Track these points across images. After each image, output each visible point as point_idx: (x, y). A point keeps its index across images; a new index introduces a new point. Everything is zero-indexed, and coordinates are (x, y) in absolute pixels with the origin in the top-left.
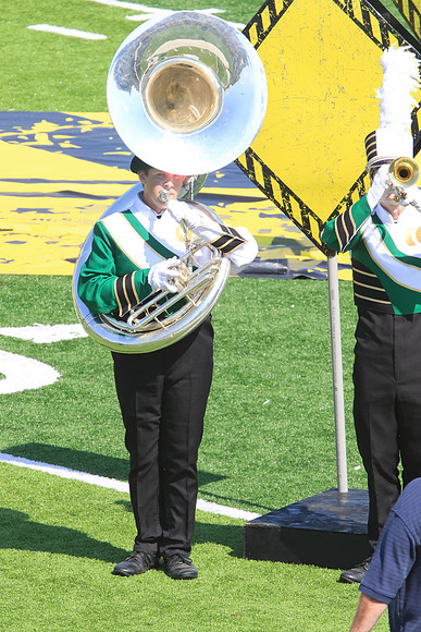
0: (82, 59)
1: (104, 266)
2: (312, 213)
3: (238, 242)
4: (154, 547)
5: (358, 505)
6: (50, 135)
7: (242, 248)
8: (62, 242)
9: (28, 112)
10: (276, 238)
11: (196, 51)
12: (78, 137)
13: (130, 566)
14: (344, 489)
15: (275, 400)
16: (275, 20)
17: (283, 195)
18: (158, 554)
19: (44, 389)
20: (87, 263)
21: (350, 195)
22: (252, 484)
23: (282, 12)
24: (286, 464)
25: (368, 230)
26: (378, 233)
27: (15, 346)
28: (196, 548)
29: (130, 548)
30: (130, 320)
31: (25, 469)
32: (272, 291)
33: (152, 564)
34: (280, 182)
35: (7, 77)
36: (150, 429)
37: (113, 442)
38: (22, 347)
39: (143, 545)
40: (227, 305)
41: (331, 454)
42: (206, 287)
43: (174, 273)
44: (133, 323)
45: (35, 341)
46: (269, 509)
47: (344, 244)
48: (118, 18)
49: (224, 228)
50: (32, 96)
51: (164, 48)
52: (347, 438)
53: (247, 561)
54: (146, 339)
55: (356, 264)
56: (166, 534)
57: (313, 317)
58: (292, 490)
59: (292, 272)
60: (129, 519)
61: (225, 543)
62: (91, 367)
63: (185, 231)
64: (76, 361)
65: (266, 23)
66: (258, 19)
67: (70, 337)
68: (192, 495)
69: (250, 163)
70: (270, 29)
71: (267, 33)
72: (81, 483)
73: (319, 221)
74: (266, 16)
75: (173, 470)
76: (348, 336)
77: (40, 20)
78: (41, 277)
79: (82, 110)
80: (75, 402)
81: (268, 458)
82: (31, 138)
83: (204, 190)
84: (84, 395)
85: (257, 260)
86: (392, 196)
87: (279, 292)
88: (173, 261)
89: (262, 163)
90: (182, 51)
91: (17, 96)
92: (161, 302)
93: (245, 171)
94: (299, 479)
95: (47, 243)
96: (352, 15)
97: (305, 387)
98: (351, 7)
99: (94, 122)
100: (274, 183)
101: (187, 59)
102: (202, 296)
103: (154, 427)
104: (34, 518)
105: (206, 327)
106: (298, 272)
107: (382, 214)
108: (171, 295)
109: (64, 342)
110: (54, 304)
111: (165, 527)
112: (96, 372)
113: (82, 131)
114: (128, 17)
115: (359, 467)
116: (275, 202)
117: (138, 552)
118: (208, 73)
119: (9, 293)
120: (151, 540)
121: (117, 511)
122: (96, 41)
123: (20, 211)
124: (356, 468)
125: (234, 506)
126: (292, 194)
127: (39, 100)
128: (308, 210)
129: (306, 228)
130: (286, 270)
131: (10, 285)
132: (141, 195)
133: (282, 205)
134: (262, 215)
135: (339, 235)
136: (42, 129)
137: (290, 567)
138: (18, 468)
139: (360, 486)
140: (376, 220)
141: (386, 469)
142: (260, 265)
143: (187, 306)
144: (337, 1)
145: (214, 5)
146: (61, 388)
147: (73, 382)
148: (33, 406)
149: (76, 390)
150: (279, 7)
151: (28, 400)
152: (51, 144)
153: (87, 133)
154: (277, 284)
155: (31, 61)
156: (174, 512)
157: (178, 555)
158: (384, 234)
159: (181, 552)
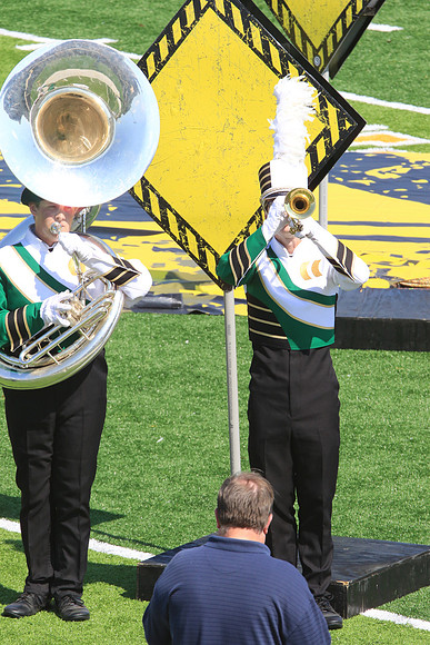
2: (209, 247)
3: (132, 274)
4: (45, 588)
7: (136, 280)
10: (169, 273)
11: (85, 80)
13: (21, 608)
15: (168, 438)
16: (173, 49)
17: (180, 228)
18: (49, 595)
21: (247, 228)
22: (145, 524)
23: (180, 42)
24: (180, 503)
25: (264, 265)
26: (273, 267)
28: (88, 588)
30: (22, 355)
32: (165, 327)
33: (43, 605)
34: (177, 215)
36: (41, 467)
37: (4, 480)
39: (34, 586)
40: (120, 341)
42: (99, 321)
43: (67, 306)
44: (25, 358)
46: (163, 549)
47: (239, 277)
48: (8, 48)
49: (117, 261)
51: (54, 78)
53: (140, 602)
54: (38, 374)
55: (251, 299)
56: (58, 574)
57: (207, 353)
58: (188, 529)
59: (186, 307)
60: (20, 560)
61: (118, 584)
63: (77, 264)
65: (164, 52)
66: (155, 48)
68: (84, 535)
69: (146, 195)
70: (168, 58)
71: (165, 62)
73: (216, 254)
74: (164, 45)
75: (65, 509)
76: (244, 372)
81: (161, 497)
83: (95, 224)
85: (150, 294)
86: (288, 228)
87: (173, 327)
88: (63, 295)
89: (158, 196)
90: (72, 80)
92: (53, 337)
93: (141, 203)
94: (193, 518)
96: (251, 44)
97: (199, 424)
98: (250, 36)
100: (170, 215)
101: (77, 89)
102: (95, 330)
103: (45, 464)
105: (100, 361)
106: (193, 307)
107: (277, 247)
111: (56, 567)
114: (18, 47)
116: (172, 235)
117: (29, 593)
118: (99, 102)
120: (42, 581)
121: (8, 551)
125: (127, 546)
126: (189, 227)
128: (205, 244)
129: (202, 262)
130: (180, 305)
132: (33, 228)
133: (178, 238)
134: (155, 249)
135: (234, 269)
140: (272, 254)
141: (282, 508)
142: (153, 300)
143: (81, 340)
144: (236, 31)
145: (106, 35)
150: (177, 36)
154: (171, 319)
156: (65, 553)
157: (69, 596)
158: (279, 268)
159: (74, 593)
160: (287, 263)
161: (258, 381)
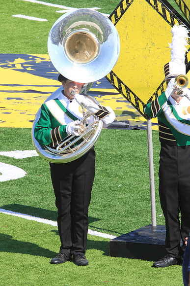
0: (36, 30)
1: (46, 124)
2: (140, 100)
3: (107, 113)
4: (69, 251)
5: (161, 232)
6: (22, 64)
7: (108, 116)
8: (28, 113)
9: (12, 54)
10: (124, 111)
11: (88, 27)
12: (35, 65)
13: (58, 260)
14: (155, 225)
15: (123, 184)
16: (123, 12)
17: (127, 92)
18: (71, 254)
19: (19, 179)
20: (38, 122)
21: (157, 92)
22: (113, 222)
23: (126, 9)
24: (128, 214)
25: (166, 108)
26: (170, 109)
27: (6, 160)
28: (88, 251)
29: (58, 251)
30: (58, 148)
31: (11, 216)
32: (122, 135)
34: (125, 86)
35: (3, 39)
36: (67, 198)
37: (51, 203)
38: (9, 160)
39: (64, 250)
40: (102, 142)
41: (149, 209)
42: (92, 133)
43: (78, 127)
44: (59, 149)
45: (15, 158)
46: (121, 234)
47: (155, 114)
48: (53, 12)
49: (100, 107)
50: (14, 47)
51: (73, 25)
52: (156, 202)
53: (111, 258)
54: (65, 157)
55: (160, 123)
56: (74, 245)
57: (140, 147)
58: (132, 225)
59: (131, 126)
60: (58, 238)
61: (101, 249)
62: (41, 169)
63: (83, 108)
64: (33, 167)
65: (119, 14)
66: (115, 12)
67: (32, 156)
68: (86, 227)
69: (112, 77)
70: (121, 17)
71: (119, 19)
72: (36, 222)
73: (143, 103)
74: (119, 11)
75: (77, 216)
76: (157, 156)
77: (17, 13)
78: (18, 129)
79: (37, 53)
80: (33, 185)
81: (120, 211)
82: (14, 66)
83: (91, 90)
84: (37, 182)
85: (115, 121)
86: (176, 92)
87: (125, 136)
88: (77, 122)
89: (117, 78)
90: (82, 26)
91: (7, 47)
92: (72, 140)
93: (110, 81)
94: (134, 220)
95: (21, 113)
96: (157, 10)
97: (137, 179)
98: (157, 7)
99: (42, 59)
100: (123, 86)
101: (84, 30)
102: (90, 138)
103: (68, 196)
104: (14, 238)
105: (92, 151)
106: (134, 127)
107: (172, 100)
108: (76, 137)
109: (28, 158)
110: (24, 141)
112: (43, 172)
113: (37, 63)
114: (57, 11)
115: (161, 215)
116: (123, 95)
117: (62, 253)
118: (93, 36)
119: (4, 136)
120: (67, 248)
121: (52, 234)
122: (42, 22)
123: (8, 99)
125: (105, 233)
126: (131, 91)
127: (17, 49)
128: (138, 99)
129: (137, 107)
130: (128, 126)
131: (4, 132)
132: (63, 92)
133: (126, 96)
134: (118, 101)
135: (152, 110)
136: (18, 62)
137: (130, 260)
138: (8, 215)
139: (162, 224)
140: (169, 103)
141: (174, 216)
142: (117, 123)
143: (84, 142)
144: (151, 4)
145: (96, 6)
146: (27, 179)
147: (32, 176)
148: (14, 187)
149: (34, 180)
150: (125, 7)
151: (12, 185)
152: (22, 68)
153: (39, 64)
154: (124, 132)
155: (13, 31)
156: (77, 235)
157: (79, 254)
158: (173, 110)
159: (81, 253)
160: (176, 107)
161: (163, 159)
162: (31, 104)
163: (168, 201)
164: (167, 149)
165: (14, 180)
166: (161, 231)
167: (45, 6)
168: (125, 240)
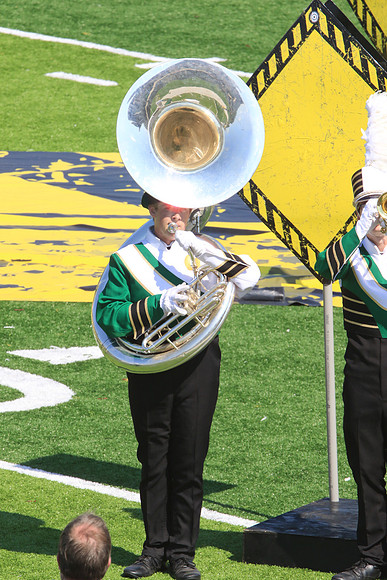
0: (95, 104)
1: (119, 294)
2: (310, 245)
3: (242, 267)
4: (160, 552)
5: (348, 514)
6: (66, 173)
7: (245, 272)
8: (76, 272)
9: (46, 153)
10: (273, 268)
11: (197, 96)
12: (90, 174)
13: (139, 569)
14: (336, 498)
15: (271, 417)
16: (280, 67)
17: (284, 228)
18: (164, 558)
19: (59, 406)
20: (104, 293)
21: (345, 228)
22: (250, 494)
23: (288, 60)
24: (282, 475)
25: (357, 260)
26: (365, 263)
27: (33, 367)
28: (199, 551)
29: (138, 552)
30: (145, 342)
31: (42, 480)
32: (269, 317)
33: (159, 567)
34: (282, 216)
35: (27, 121)
36: (160, 443)
37: (127, 453)
38: (40, 368)
39: (151, 550)
40: (228, 330)
41: (324, 467)
42: (213, 309)
43: (184, 297)
44: (148, 345)
45: (51, 362)
46: (267, 516)
47: (335, 272)
48: (128, 66)
49: (228, 255)
50: (49, 138)
51: (174, 93)
52: (339, 451)
53: (245, 565)
54: (159, 359)
55: (345, 292)
56: (173, 539)
57: (306, 341)
58: (289, 499)
59: (288, 299)
60: (138, 526)
61: (226, 549)
62: (103, 386)
63: (193, 259)
64: (88, 381)
65: (273, 70)
66: (265, 66)
67: (85, 359)
68: (197, 504)
69: (254, 198)
70: (276, 75)
71: (273, 79)
72: (94, 493)
73: (316, 251)
74: (273, 63)
75: (181, 481)
76: (339, 358)
77: (56, 68)
78: (57, 304)
79: (95, 150)
80: (88, 418)
81: (265, 470)
82: (48, 176)
83: (209, 224)
84: (97, 412)
85: (256, 288)
87: (276, 317)
88: (180, 287)
89: (265, 198)
90: (185, 96)
91: (36, 138)
92: (172, 325)
93: (249, 205)
94: (293, 489)
95: (63, 272)
96: (351, 63)
97: (299, 405)
98: (351, 55)
99: (106, 162)
100: (276, 216)
101: (190, 103)
102: (211, 317)
103: (164, 440)
104: (49, 524)
106: (293, 299)
107: (369, 246)
109: (78, 363)
110: (69, 328)
111: (171, 533)
112: (107, 390)
113: (95, 169)
114: (137, 66)
115: (349, 479)
116: (277, 233)
117: (146, 556)
119: (28, 318)
120: (158, 545)
121: (127, 518)
122: (107, 87)
123: (38, 243)
124: (346, 480)
125: (234, 514)
126: (293, 226)
127: (55, 142)
128: (307, 242)
129: (304, 258)
130: (282, 298)
131: (29, 310)
133: (283, 237)
134: (260, 247)
136: (58, 168)
137: (286, 571)
138: (36, 479)
139: (350, 496)
140: (364, 252)
141: (373, 480)
142: (258, 293)
143: (197, 327)
144: (338, 50)
145: (217, 55)
146: (75, 406)
147: (86, 400)
148: (49, 421)
149: (89, 407)
150: (285, 55)
151: (45, 417)
152: (66, 181)
153: (99, 171)
154: (274, 310)
155: (48, 106)
156: (180, 520)
157: (182, 559)
158: (371, 264)
159: (186, 557)
160: (378, 260)
161: (352, 366)
162: (83, 254)
163: (362, 451)
164: (360, 343)
165: (48, 407)
166: (348, 511)
167: (112, 55)
168: (275, 528)
